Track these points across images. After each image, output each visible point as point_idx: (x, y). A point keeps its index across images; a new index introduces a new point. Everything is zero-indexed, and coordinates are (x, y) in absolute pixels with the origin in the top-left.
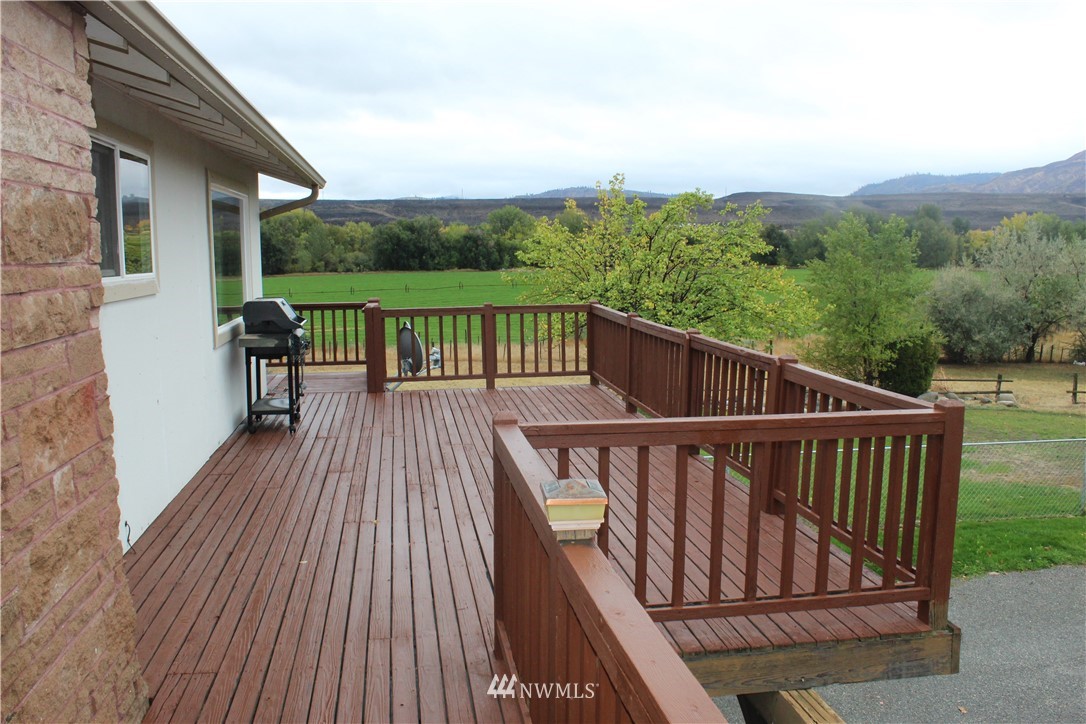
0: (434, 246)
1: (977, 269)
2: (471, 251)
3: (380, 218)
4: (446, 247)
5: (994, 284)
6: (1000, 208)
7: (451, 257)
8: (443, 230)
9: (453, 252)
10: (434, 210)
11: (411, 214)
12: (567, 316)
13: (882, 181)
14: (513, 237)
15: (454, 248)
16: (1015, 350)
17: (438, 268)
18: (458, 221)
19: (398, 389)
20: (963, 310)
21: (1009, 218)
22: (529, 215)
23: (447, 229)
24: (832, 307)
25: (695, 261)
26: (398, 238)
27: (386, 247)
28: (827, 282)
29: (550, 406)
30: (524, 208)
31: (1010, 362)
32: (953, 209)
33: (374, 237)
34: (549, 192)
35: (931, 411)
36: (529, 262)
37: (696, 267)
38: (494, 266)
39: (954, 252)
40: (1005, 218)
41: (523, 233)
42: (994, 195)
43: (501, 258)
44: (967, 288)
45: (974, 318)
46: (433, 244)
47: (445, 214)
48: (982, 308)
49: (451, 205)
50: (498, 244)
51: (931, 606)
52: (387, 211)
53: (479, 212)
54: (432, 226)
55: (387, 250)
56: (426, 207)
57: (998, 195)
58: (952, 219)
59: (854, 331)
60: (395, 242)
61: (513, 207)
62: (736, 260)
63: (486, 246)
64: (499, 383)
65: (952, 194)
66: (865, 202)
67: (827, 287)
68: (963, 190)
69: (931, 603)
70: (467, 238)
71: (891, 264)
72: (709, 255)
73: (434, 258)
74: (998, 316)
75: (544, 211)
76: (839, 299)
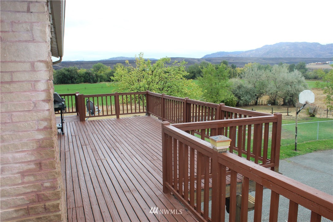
0: (76, 76)
1: (241, 79)
2: (87, 77)
3: (57, 68)
4: (80, 76)
5: (246, 83)
6: (244, 61)
7: (81, 79)
8: (78, 71)
9: (82, 78)
10: (75, 65)
11: (68, 66)
12: (128, 96)
13: (210, 54)
14: (101, 73)
15: (82, 76)
16: (252, 102)
17: (77, 83)
18: (83, 68)
19: (88, 120)
20: (238, 91)
21: (247, 64)
22: (105, 66)
23: (80, 71)
24: (206, 91)
25: (166, 78)
26: (64, 74)
27: (60, 77)
28: (203, 83)
29: (139, 122)
30: (104, 63)
31: (251, 105)
32: (231, 62)
33: (56, 74)
34: (111, 58)
35: (273, 116)
36: (115, 80)
37: (166, 80)
38: (95, 82)
39: (232, 74)
40: (246, 64)
41: (104, 71)
42: (242, 57)
43: (97, 79)
44: (239, 84)
45: (241, 93)
46: (76, 75)
47: (79, 66)
48: (243, 90)
49: (80, 63)
50: (96, 75)
51: (275, 168)
52: (60, 65)
53: (89, 65)
54: (75, 70)
55: (60, 78)
56: (72, 64)
57: (243, 57)
58: (231, 65)
59: (212, 97)
60: (63, 75)
61: (100, 63)
62: (179, 78)
63: (92, 76)
64: (121, 117)
65: (230, 57)
66: (206, 60)
67: (203, 85)
68: (234, 56)
69: (275, 167)
70: (86, 73)
71: (222, 78)
72: (170, 76)
73: (76, 80)
74: (247, 92)
75: (110, 64)
76: (208, 88)
